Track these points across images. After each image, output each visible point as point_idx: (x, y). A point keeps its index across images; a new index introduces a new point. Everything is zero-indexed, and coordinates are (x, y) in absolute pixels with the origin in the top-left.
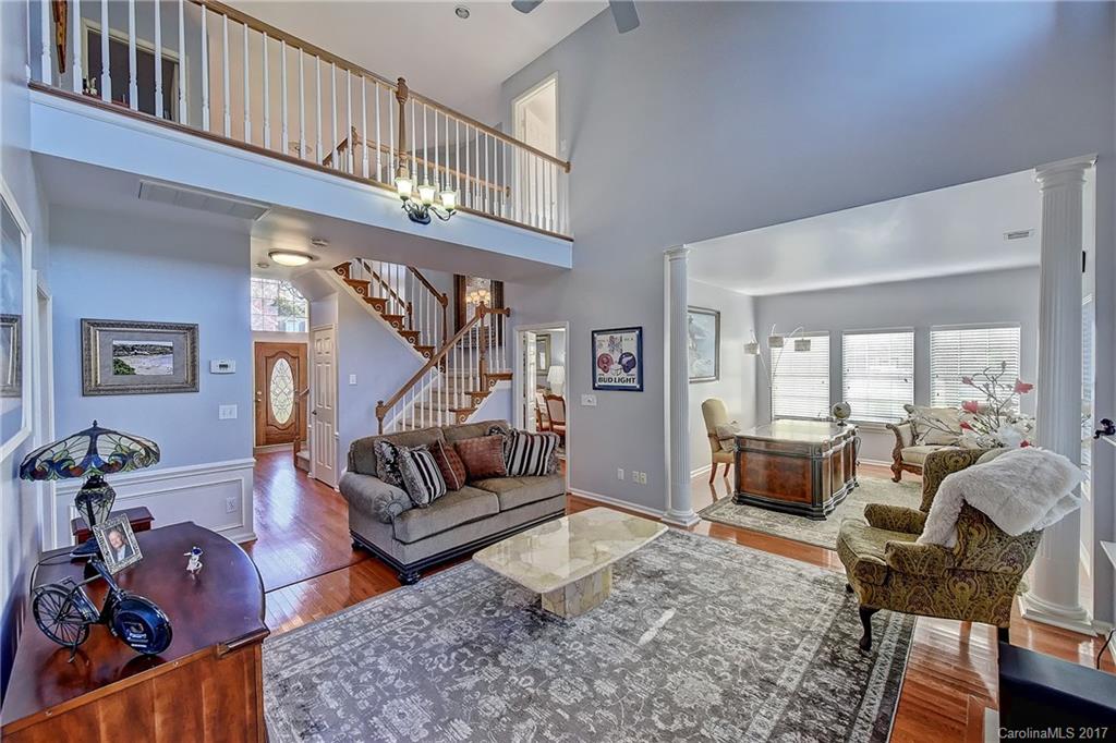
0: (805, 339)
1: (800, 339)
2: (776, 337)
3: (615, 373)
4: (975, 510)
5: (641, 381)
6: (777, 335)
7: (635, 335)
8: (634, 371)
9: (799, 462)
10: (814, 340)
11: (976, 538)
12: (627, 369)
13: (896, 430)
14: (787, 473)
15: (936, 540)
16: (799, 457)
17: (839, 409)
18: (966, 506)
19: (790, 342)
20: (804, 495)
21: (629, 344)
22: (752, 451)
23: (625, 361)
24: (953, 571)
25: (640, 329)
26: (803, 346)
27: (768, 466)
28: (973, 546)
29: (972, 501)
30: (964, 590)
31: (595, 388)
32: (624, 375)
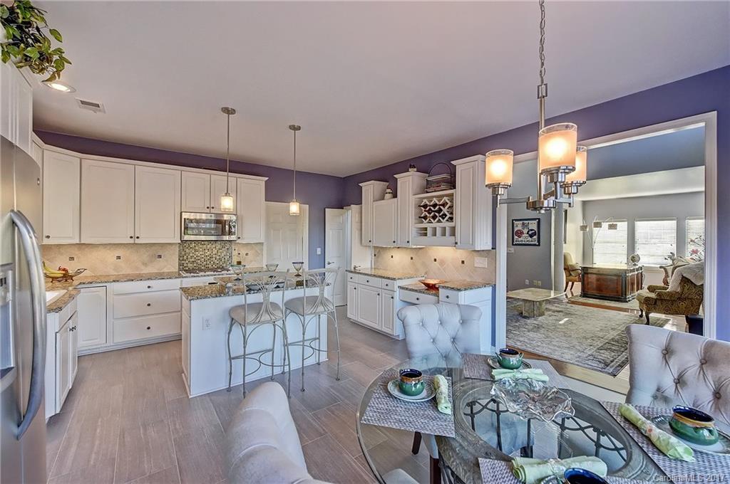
0: (615, 223)
1: (611, 223)
2: (598, 223)
3: (525, 238)
4: (686, 278)
5: (539, 241)
6: (598, 221)
7: (536, 222)
8: (535, 237)
9: (615, 278)
10: (619, 224)
11: (687, 287)
12: (531, 236)
13: (665, 269)
14: (609, 283)
15: (673, 289)
16: (615, 275)
17: (633, 257)
18: (683, 277)
19: (605, 225)
20: (617, 292)
21: (533, 226)
22: (592, 273)
23: (530, 233)
24: (679, 298)
25: (539, 219)
26: (612, 227)
27: (598, 280)
28: (686, 289)
29: (684, 275)
30: (682, 305)
31: (513, 245)
32: (529, 239)
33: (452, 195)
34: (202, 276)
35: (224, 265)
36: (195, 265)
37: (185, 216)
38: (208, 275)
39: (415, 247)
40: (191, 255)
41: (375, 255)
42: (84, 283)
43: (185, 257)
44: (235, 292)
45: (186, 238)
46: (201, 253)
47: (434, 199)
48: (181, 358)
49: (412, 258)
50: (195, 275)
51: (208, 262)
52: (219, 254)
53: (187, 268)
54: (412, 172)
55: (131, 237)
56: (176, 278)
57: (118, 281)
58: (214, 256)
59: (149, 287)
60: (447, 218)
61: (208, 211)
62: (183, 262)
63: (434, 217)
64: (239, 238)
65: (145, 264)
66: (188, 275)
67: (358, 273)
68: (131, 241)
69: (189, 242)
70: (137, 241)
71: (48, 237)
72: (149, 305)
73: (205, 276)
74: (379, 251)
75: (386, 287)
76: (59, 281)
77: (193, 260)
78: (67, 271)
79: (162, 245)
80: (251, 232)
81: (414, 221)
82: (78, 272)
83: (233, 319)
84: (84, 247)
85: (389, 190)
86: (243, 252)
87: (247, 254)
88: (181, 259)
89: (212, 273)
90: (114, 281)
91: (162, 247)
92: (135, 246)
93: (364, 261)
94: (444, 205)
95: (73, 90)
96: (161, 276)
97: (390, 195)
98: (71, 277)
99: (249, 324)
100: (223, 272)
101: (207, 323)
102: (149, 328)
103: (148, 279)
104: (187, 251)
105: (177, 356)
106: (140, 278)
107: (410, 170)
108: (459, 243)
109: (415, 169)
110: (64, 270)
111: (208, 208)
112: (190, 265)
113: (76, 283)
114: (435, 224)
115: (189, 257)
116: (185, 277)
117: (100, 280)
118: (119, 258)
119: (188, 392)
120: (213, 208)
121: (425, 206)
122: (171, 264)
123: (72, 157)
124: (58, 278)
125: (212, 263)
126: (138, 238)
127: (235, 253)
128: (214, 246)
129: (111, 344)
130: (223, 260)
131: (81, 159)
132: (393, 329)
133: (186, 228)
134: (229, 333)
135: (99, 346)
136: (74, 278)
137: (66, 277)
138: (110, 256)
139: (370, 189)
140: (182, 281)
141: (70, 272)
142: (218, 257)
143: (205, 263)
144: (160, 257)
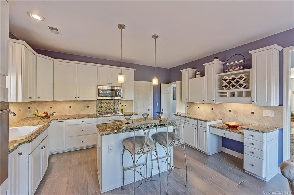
33: (249, 72)
34: (106, 116)
35: (116, 111)
36: (103, 110)
37: (99, 87)
38: (109, 116)
39: (217, 103)
40: (101, 106)
41: (188, 107)
42: (54, 120)
43: (99, 107)
44: (126, 130)
45: (100, 98)
46: (106, 105)
47: (233, 75)
48: (97, 159)
49: (212, 109)
50: (103, 116)
51: (109, 109)
52: (114, 105)
53: (100, 112)
54: (216, 61)
55: (75, 98)
56: (95, 117)
57: (69, 119)
58: (111, 106)
59: (83, 122)
60: (243, 86)
61: (109, 85)
62: (98, 109)
63: (233, 86)
64: (123, 98)
65: (82, 110)
66: (100, 116)
67: (180, 116)
68: (75, 99)
69: (101, 100)
70: (78, 100)
71: (39, 98)
72: (83, 130)
73: (108, 116)
74: (190, 104)
75: (201, 125)
76: (44, 119)
77: (102, 108)
78: (48, 114)
79: (89, 101)
80: (128, 95)
81: (217, 88)
82: (52, 115)
83: (125, 147)
84: (56, 102)
85: (198, 73)
86: (124, 105)
87: (126, 106)
88: (97, 108)
89: (111, 115)
90: (67, 119)
91: (89, 102)
92: (77, 102)
93: (182, 110)
94: (241, 78)
95: (44, 19)
96: (88, 116)
97: (200, 75)
98: (49, 117)
99: (137, 154)
100: (116, 115)
101: (110, 149)
102: (83, 142)
103: (83, 118)
104: (100, 104)
105: (95, 158)
106: (79, 117)
107: (215, 60)
108: (255, 102)
109: (218, 60)
110: (46, 113)
111: (109, 84)
112: (101, 111)
113: (51, 119)
114: (233, 90)
115: (101, 107)
116: (99, 117)
117: (62, 118)
118: (71, 107)
119: (101, 189)
120: (111, 83)
121: (226, 80)
122: (93, 110)
123: (49, 60)
124: (43, 117)
125: (111, 109)
126: (78, 98)
127: (120, 105)
128: (111, 102)
129: (66, 149)
130: (115, 108)
131: (54, 61)
132: (205, 149)
133: (99, 93)
134: (123, 155)
135: (61, 150)
136: (50, 117)
137: (47, 116)
138: (67, 106)
139: (187, 73)
140: (97, 119)
141: (49, 114)
142: (113, 107)
143: (107, 110)
144: (88, 107)
